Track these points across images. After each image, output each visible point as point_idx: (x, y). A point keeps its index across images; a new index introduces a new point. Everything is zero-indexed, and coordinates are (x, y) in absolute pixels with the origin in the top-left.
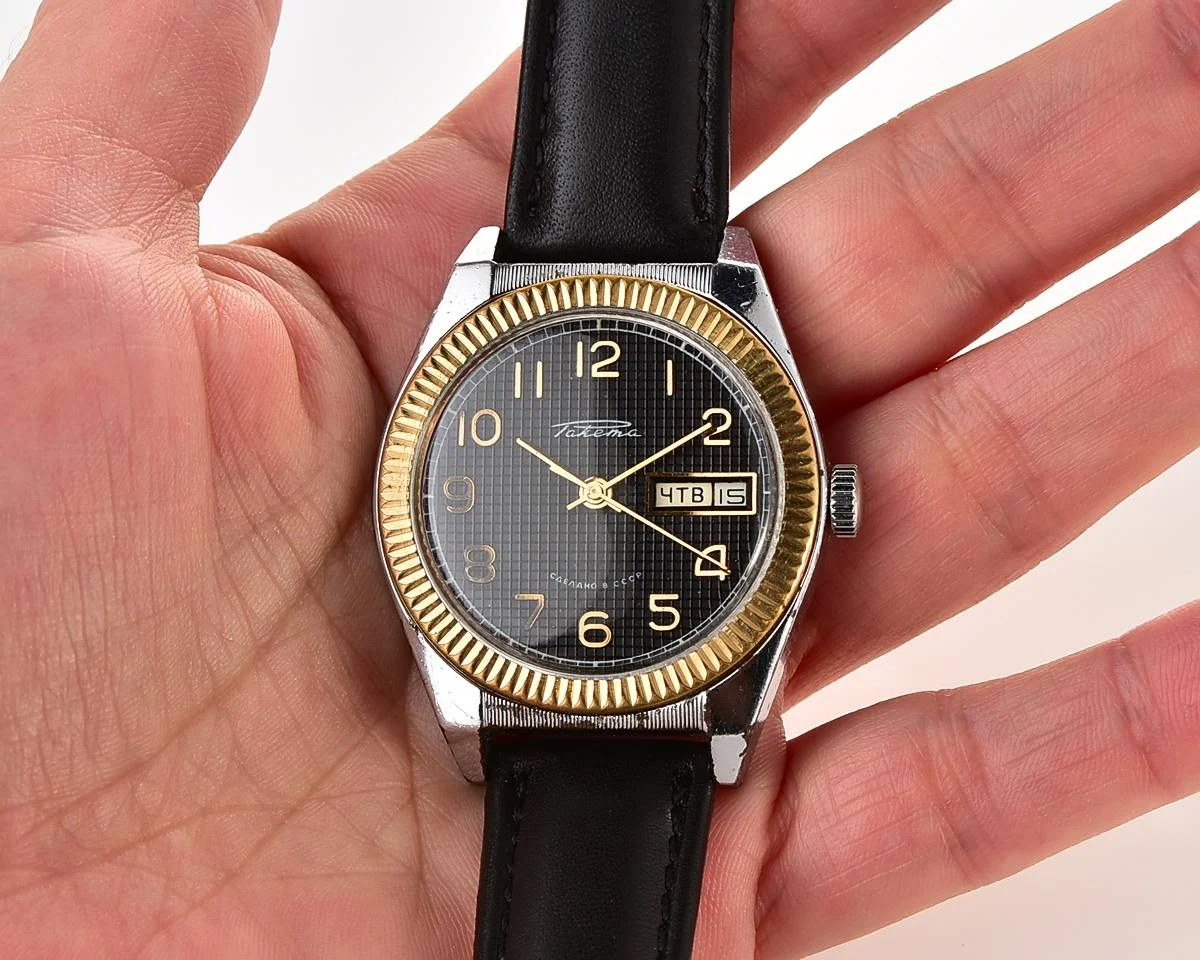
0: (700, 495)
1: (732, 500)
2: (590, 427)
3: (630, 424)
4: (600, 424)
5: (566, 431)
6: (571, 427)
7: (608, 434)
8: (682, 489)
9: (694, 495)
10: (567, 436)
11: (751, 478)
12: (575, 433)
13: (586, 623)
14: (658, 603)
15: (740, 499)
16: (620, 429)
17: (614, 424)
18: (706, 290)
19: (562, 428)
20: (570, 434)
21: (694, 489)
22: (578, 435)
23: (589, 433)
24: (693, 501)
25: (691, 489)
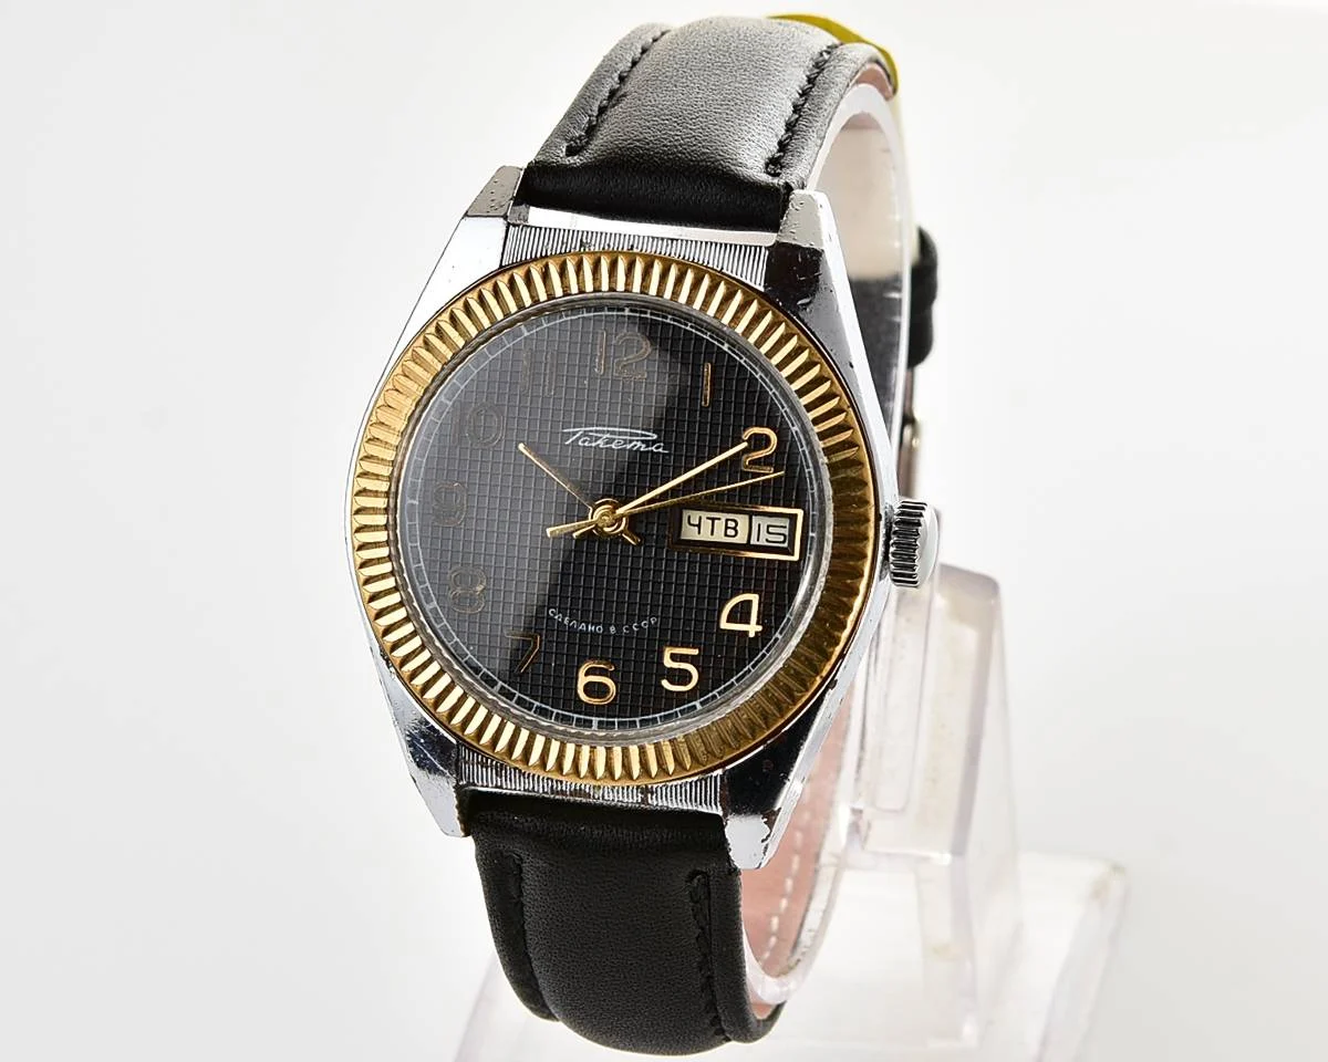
0: (735, 529)
1: (771, 538)
2: (608, 436)
3: (655, 437)
4: (620, 434)
5: (580, 438)
6: (585, 434)
7: (629, 447)
8: (713, 519)
9: (727, 528)
10: (580, 443)
11: (796, 515)
12: (590, 442)
13: (587, 674)
14: (674, 657)
15: (782, 538)
16: (643, 442)
17: (637, 435)
18: (758, 282)
19: (574, 434)
20: (584, 442)
21: (727, 520)
22: (594, 445)
23: (607, 443)
24: (726, 535)
25: (723, 520)
